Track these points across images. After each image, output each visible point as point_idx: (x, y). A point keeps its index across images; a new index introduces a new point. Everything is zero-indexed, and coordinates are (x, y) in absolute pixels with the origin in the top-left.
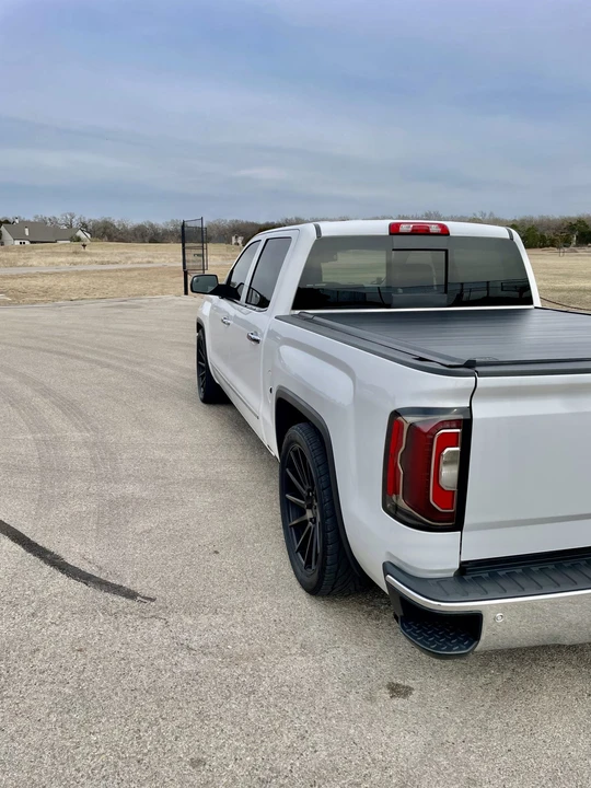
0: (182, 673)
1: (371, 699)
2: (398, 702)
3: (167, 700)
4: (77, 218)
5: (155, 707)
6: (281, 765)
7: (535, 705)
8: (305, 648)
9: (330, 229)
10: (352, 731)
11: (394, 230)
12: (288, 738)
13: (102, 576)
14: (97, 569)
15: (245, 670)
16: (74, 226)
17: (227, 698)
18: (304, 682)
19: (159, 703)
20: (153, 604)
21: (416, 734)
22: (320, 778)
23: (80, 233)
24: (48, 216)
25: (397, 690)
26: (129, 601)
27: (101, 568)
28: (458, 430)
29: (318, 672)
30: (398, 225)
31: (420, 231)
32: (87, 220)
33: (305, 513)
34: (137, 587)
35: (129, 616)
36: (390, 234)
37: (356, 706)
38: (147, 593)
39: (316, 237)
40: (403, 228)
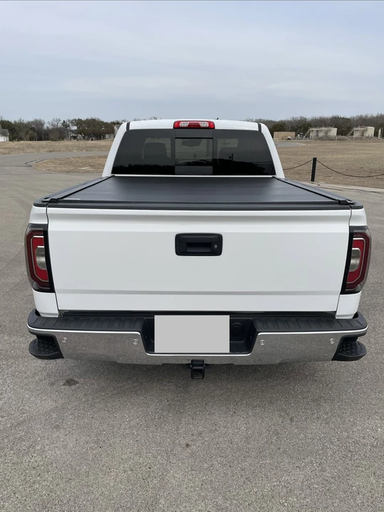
1: (53, 384)
11: (177, 125)
25: (69, 382)
28: (40, 237)
30: (179, 122)
31: (194, 126)
36: (174, 128)
39: (126, 130)
40: (182, 125)
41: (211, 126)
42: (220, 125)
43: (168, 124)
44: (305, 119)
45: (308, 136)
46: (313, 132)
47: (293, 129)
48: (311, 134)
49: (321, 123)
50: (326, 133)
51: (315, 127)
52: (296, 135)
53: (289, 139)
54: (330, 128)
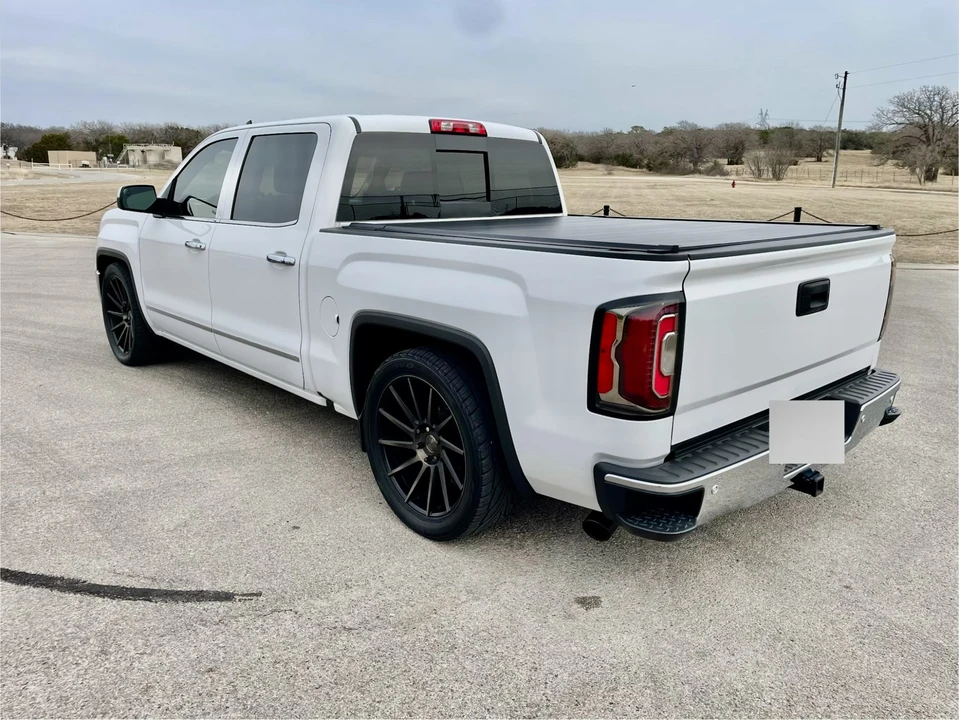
0: (361, 654)
1: (569, 617)
2: (594, 612)
3: (368, 683)
5: (359, 695)
6: (536, 699)
7: (703, 579)
8: (473, 593)
9: (372, 123)
10: (574, 649)
11: (435, 128)
12: (523, 675)
13: (164, 586)
14: (150, 581)
15: (427, 630)
17: (431, 661)
18: (497, 623)
19: (360, 689)
20: (261, 598)
21: (629, 632)
22: (578, 696)
25: (587, 603)
26: (229, 604)
27: (154, 579)
28: (673, 315)
29: (503, 610)
30: (439, 122)
31: (461, 131)
33: (415, 454)
34: (224, 586)
35: (241, 619)
36: (432, 132)
37: (561, 627)
38: (242, 589)
39: (356, 133)
40: (444, 126)
41: (483, 134)
42: (495, 129)
43: (420, 124)
44: (110, 128)
45: (126, 161)
46: (134, 152)
47: (88, 146)
48: (131, 158)
49: (145, 137)
50: (162, 156)
51: (137, 142)
52: (99, 159)
53: (85, 166)
54: (167, 147)
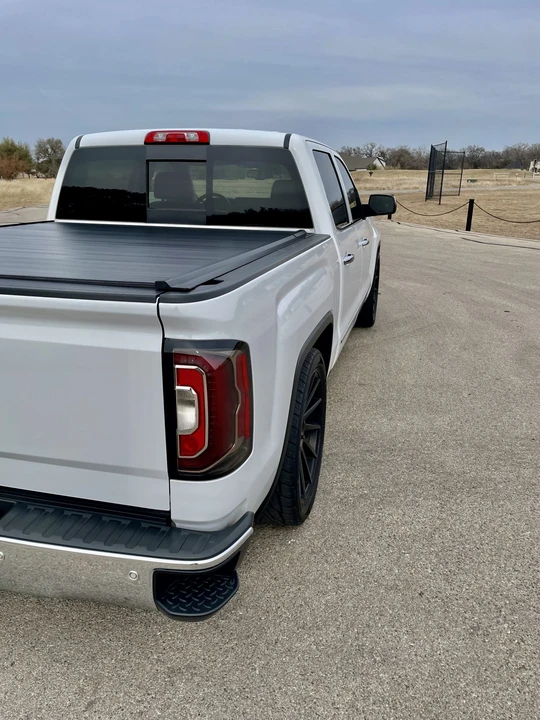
4: (377, 147)
16: (374, 155)
23: (377, 162)
24: (354, 146)
32: (385, 150)
39: (74, 149)
42: (219, 136)
43: (136, 136)
